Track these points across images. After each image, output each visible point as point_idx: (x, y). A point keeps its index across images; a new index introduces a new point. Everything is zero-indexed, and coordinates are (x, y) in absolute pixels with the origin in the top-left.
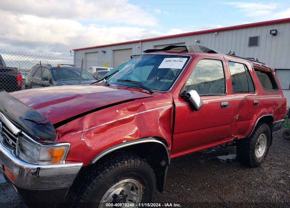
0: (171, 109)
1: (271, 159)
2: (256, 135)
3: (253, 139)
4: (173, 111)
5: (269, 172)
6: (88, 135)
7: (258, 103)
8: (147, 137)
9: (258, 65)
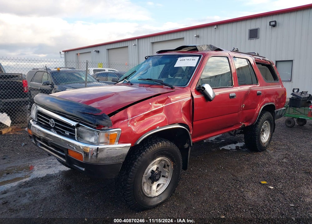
0: (190, 100)
1: (275, 144)
2: (261, 122)
3: (258, 125)
4: (192, 102)
5: (273, 154)
6: (132, 122)
7: (261, 93)
8: (174, 124)
9: (259, 59)
